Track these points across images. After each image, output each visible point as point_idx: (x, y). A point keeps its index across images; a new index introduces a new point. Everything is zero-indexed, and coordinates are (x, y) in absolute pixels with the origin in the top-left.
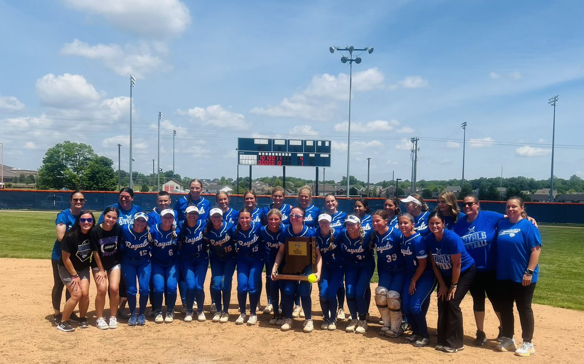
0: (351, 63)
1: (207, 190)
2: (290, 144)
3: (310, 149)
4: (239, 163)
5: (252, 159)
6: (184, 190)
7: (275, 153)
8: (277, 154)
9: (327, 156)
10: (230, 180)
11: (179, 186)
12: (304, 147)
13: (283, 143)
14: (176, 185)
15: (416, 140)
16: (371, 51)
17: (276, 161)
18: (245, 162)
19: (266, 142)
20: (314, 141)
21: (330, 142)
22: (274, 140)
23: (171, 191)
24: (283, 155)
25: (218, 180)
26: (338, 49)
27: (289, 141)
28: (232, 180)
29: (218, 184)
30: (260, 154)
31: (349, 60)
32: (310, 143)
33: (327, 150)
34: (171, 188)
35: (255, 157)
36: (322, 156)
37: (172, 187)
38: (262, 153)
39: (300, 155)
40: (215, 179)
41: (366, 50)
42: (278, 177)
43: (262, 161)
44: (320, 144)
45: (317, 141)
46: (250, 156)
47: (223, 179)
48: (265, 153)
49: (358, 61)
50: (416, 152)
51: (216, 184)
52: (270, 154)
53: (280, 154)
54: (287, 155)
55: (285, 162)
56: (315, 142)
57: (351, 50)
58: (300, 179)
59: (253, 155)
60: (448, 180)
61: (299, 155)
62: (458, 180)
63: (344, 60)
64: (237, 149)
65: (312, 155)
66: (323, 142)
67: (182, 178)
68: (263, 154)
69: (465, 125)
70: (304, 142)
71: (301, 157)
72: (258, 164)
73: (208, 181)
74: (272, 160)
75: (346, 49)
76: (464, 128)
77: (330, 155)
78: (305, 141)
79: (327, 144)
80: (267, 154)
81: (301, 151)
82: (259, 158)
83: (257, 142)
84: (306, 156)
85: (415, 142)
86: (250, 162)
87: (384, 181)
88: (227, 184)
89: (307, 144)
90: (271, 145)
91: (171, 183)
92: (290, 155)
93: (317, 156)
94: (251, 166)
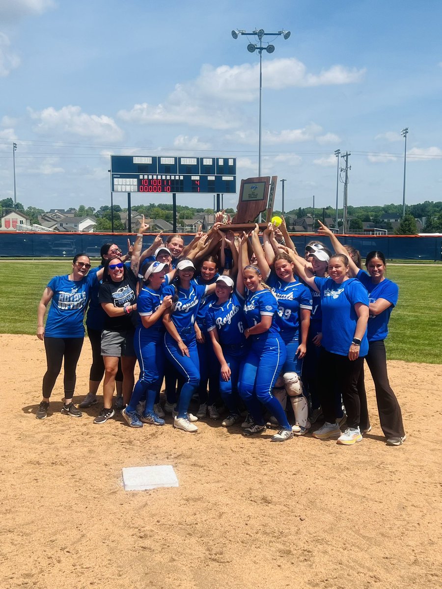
0: (260, 52)
1: (61, 225)
2: (182, 163)
3: (208, 170)
4: (113, 190)
5: (131, 184)
6: (31, 224)
7: (162, 175)
8: (164, 177)
9: (231, 178)
10: (92, 209)
11: (24, 220)
12: (199, 167)
13: (171, 161)
14: (20, 218)
15: (347, 155)
16: (287, 36)
17: (162, 186)
18: (122, 189)
19: (148, 161)
20: (214, 159)
21: (235, 160)
22: (159, 158)
23: (13, 226)
24: (173, 178)
25: (74, 209)
26: (243, 34)
27: (180, 158)
28: (94, 210)
29: (75, 216)
30: (141, 177)
31: (258, 48)
32: (208, 162)
33: (231, 170)
34: (13, 222)
35: (135, 181)
36: (224, 178)
37: (15, 222)
38: (144, 175)
39: (195, 178)
40: (71, 209)
41: (280, 34)
42: (157, 204)
43: (144, 186)
44: (221, 163)
45: (218, 159)
46: (128, 179)
47: (82, 208)
48: (148, 175)
49: (270, 49)
50: (347, 171)
51: (72, 216)
52: (155, 177)
53: (168, 178)
54: (177, 178)
55: (176, 187)
56: (215, 161)
57: (260, 34)
58: (186, 208)
59: (131, 179)
60: (383, 206)
61: (193, 178)
62: (395, 205)
63: (251, 48)
64: (109, 171)
65: (211, 178)
66: (226, 161)
67: (26, 208)
68: (146, 177)
69: (406, 131)
70: (200, 160)
71: (197, 181)
72: (139, 191)
73: (62, 211)
74: (157, 186)
75: (254, 34)
76: (405, 136)
77: (235, 178)
78: (202, 159)
79: (231, 163)
80: (150, 177)
81: (196, 173)
82: (140, 182)
83: (136, 161)
84: (203, 179)
85: (345, 157)
86: (128, 189)
87: (300, 208)
88: (87, 215)
89: (204, 164)
90: (155, 165)
91: (13, 216)
92: (182, 178)
93: (218, 179)
94: (129, 194)
